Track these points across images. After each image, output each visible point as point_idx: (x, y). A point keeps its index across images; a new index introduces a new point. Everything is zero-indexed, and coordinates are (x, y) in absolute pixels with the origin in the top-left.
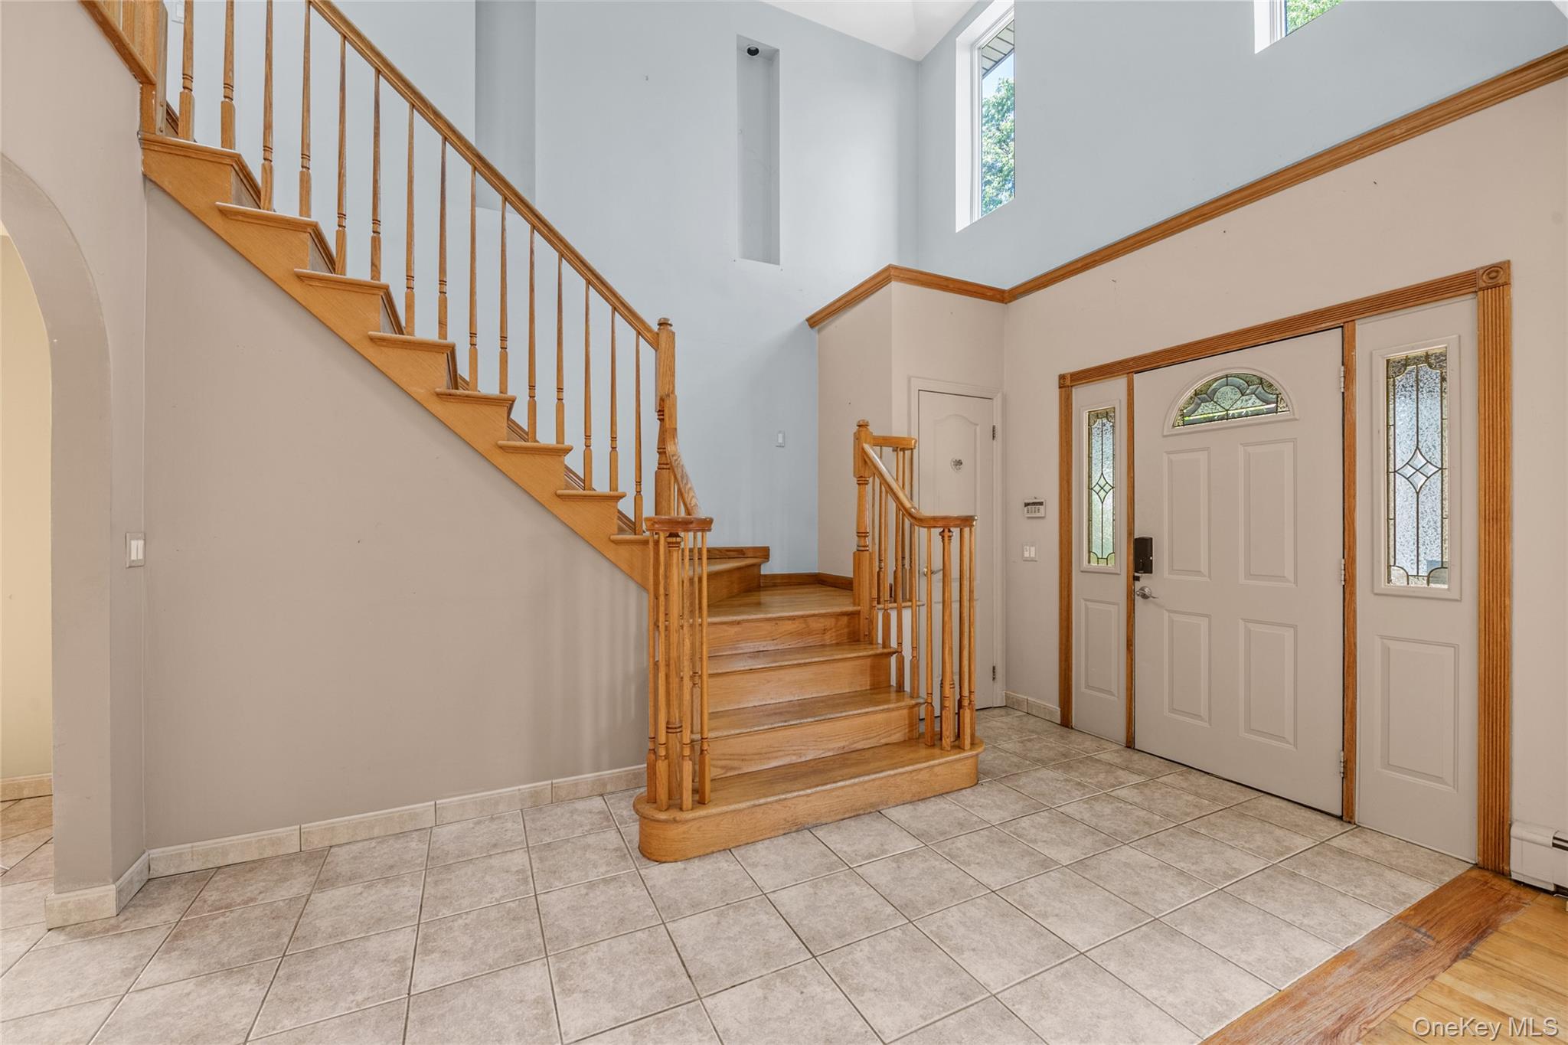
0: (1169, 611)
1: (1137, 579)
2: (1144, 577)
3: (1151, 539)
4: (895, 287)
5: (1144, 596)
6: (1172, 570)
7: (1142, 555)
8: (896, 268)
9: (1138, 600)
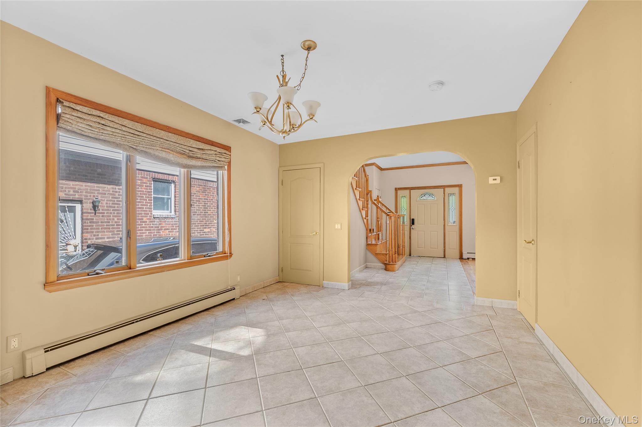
0: (417, 231)
1: (411, 226)
2: (413, 226)
3: (414, 219)
4: (374, 167)
5: (413, 229)
6: (418, 224)
7: (413, 222)
8: (376, 164)
9: (412, 229)
